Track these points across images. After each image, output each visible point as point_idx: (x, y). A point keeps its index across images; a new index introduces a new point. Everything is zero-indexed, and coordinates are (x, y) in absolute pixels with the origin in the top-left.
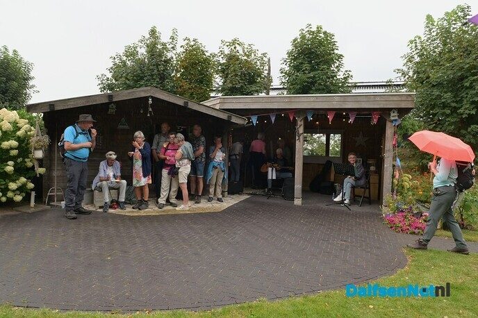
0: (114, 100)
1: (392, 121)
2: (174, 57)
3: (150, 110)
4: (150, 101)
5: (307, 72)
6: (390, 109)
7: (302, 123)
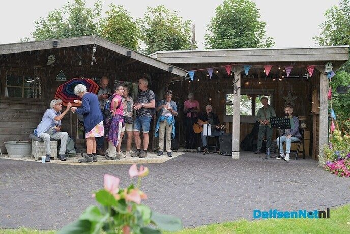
0: (59, 46)
1: (326, 74)
2: (99, 24)
3: (94, 58)
4: (94, 50)
5: (233, 37)
6: (325, 62)
7: (239, 77)
